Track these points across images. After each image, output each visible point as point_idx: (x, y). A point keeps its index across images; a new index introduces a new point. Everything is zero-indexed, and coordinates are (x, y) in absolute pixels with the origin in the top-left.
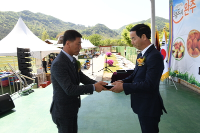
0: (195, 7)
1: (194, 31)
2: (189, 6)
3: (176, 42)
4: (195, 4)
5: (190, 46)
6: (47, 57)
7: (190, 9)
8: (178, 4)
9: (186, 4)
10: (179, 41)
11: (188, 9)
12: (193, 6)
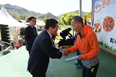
0: (110, 3)
1: (108, 17)
2: (105, 2)
3: (96, 23)
4: (110, 1)
5: (105, 26)
6: (19, 30)
7: (106, 4)
8: (98, 1)
9: (104, 1)
10: (97, 22)
11: (105, 4)
12: (109, 2)
